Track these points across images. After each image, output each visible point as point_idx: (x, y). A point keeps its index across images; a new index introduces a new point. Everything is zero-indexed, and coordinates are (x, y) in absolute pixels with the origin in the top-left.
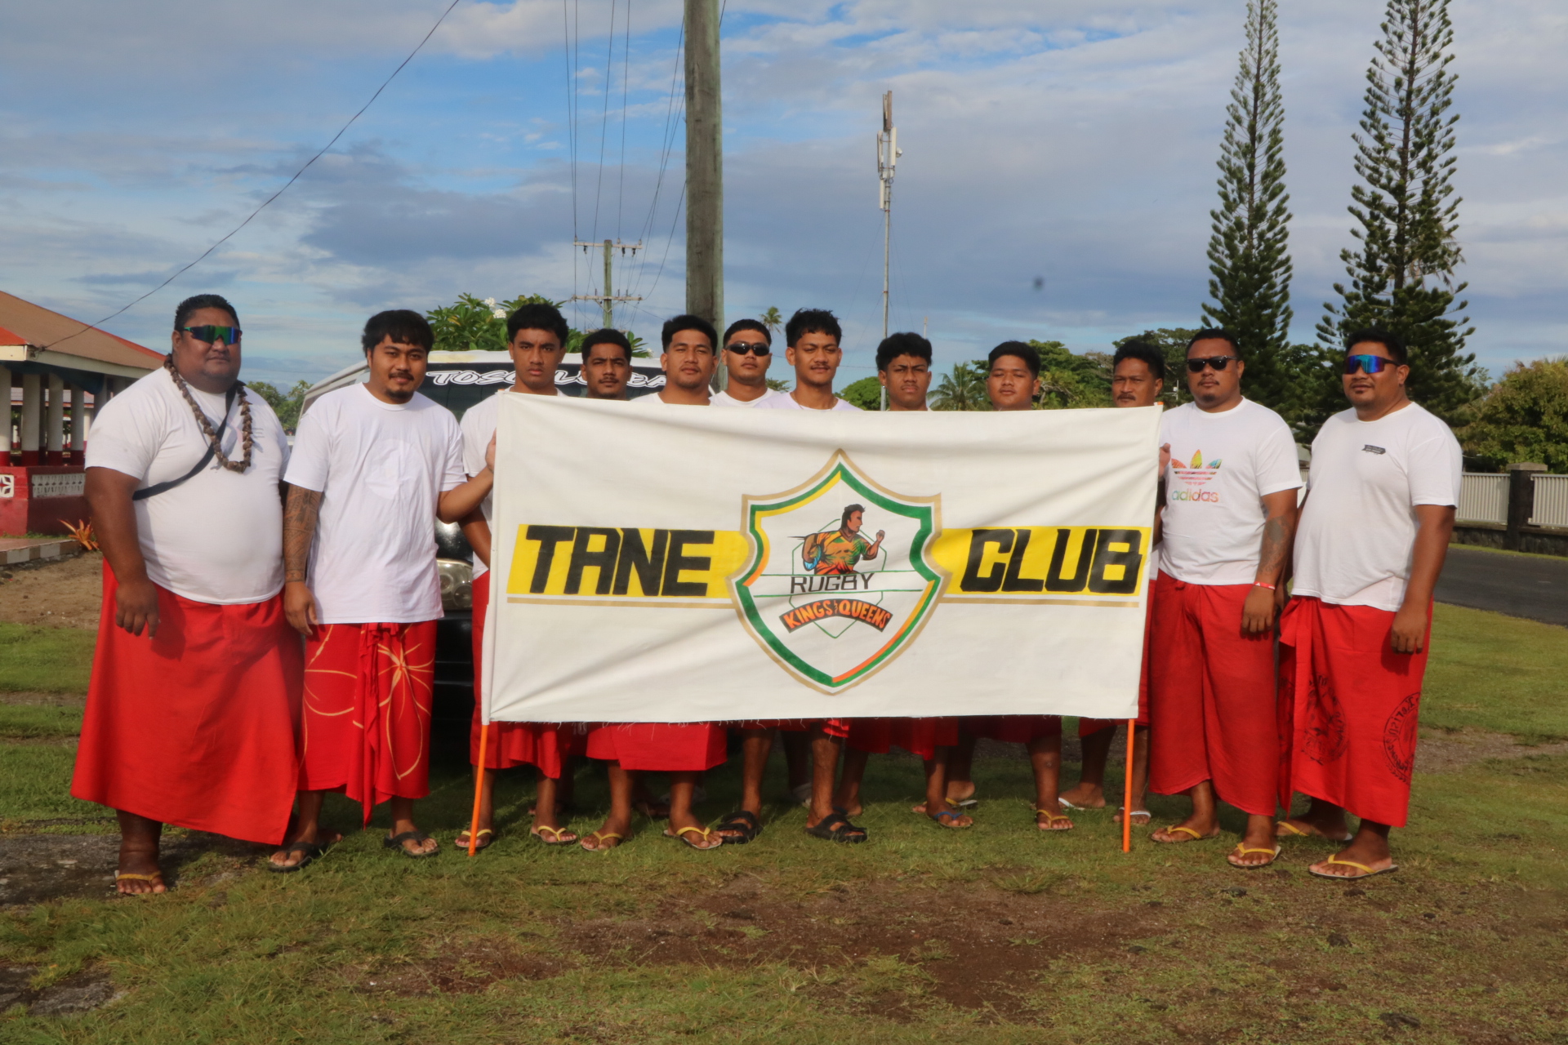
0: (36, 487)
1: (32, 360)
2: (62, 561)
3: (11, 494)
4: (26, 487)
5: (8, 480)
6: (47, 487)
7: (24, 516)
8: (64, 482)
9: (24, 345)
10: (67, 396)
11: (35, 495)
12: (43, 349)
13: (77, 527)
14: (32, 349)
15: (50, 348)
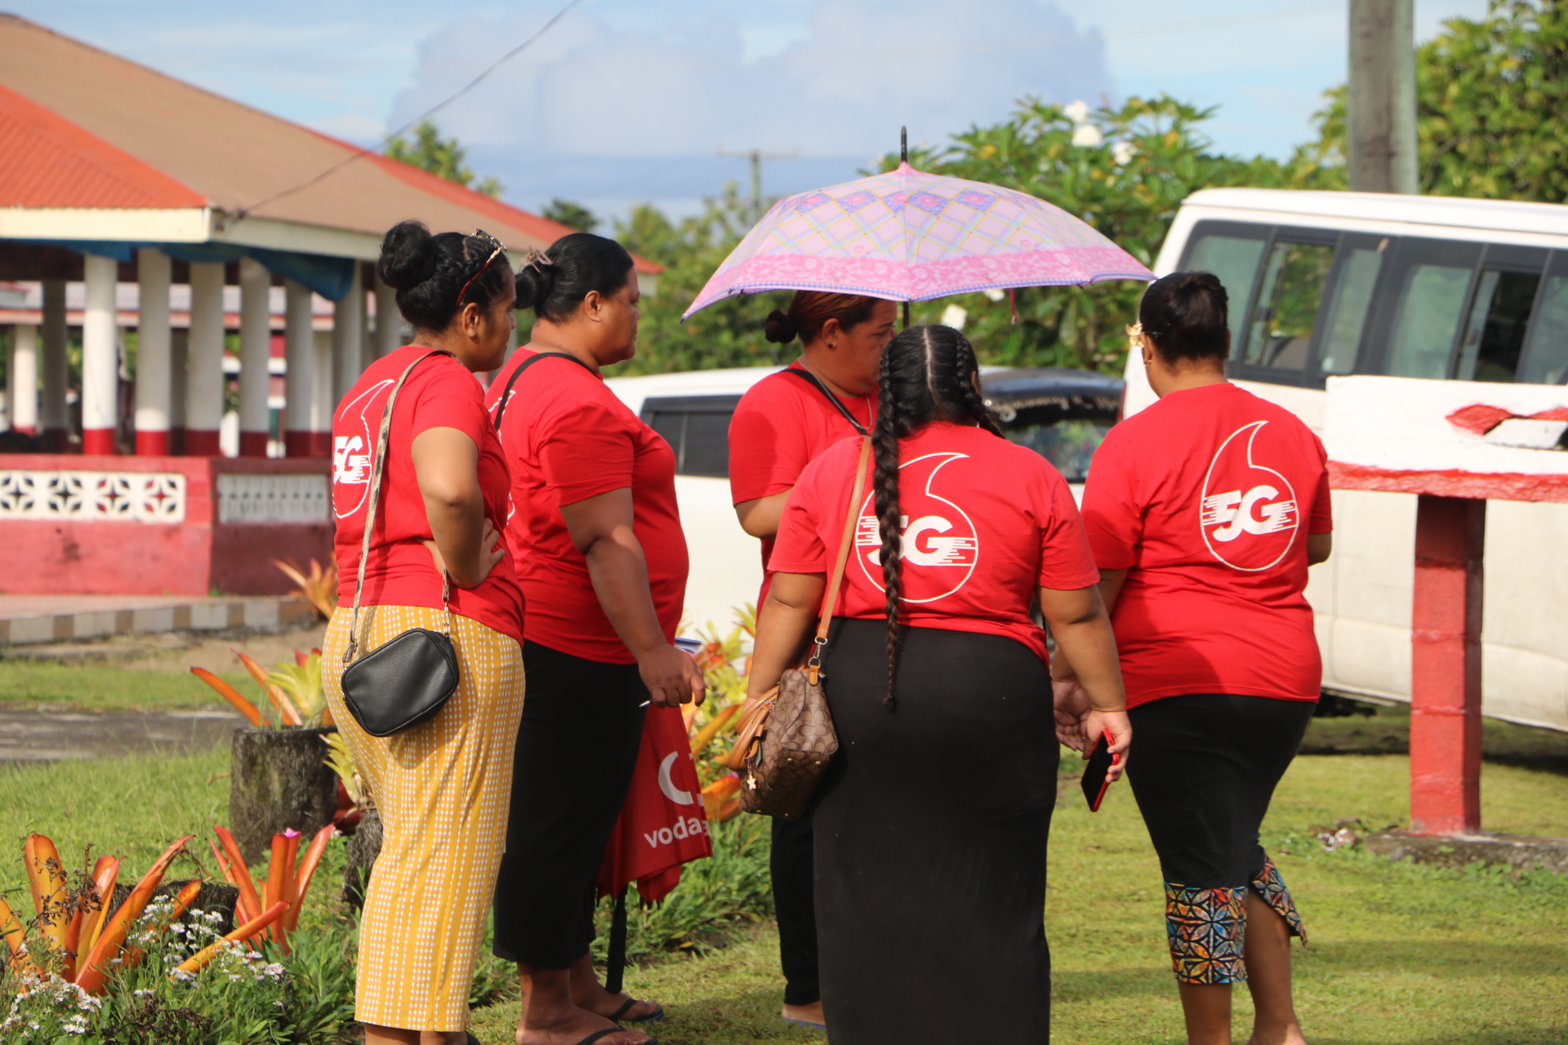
0: (224, 501)
1: (222, 237)
2: (283, 633)
3: (178, 516)
4: (206, 498)
5: (173, 485)
6: (246, 502)
7: (204, 555)
8: (278, 493)
9: (203, 207)
10: (277, 299)
11: (224, 517)
12: (242, 215)
13: (307, 573)
14: (220, 216)
15: (254, 213)
